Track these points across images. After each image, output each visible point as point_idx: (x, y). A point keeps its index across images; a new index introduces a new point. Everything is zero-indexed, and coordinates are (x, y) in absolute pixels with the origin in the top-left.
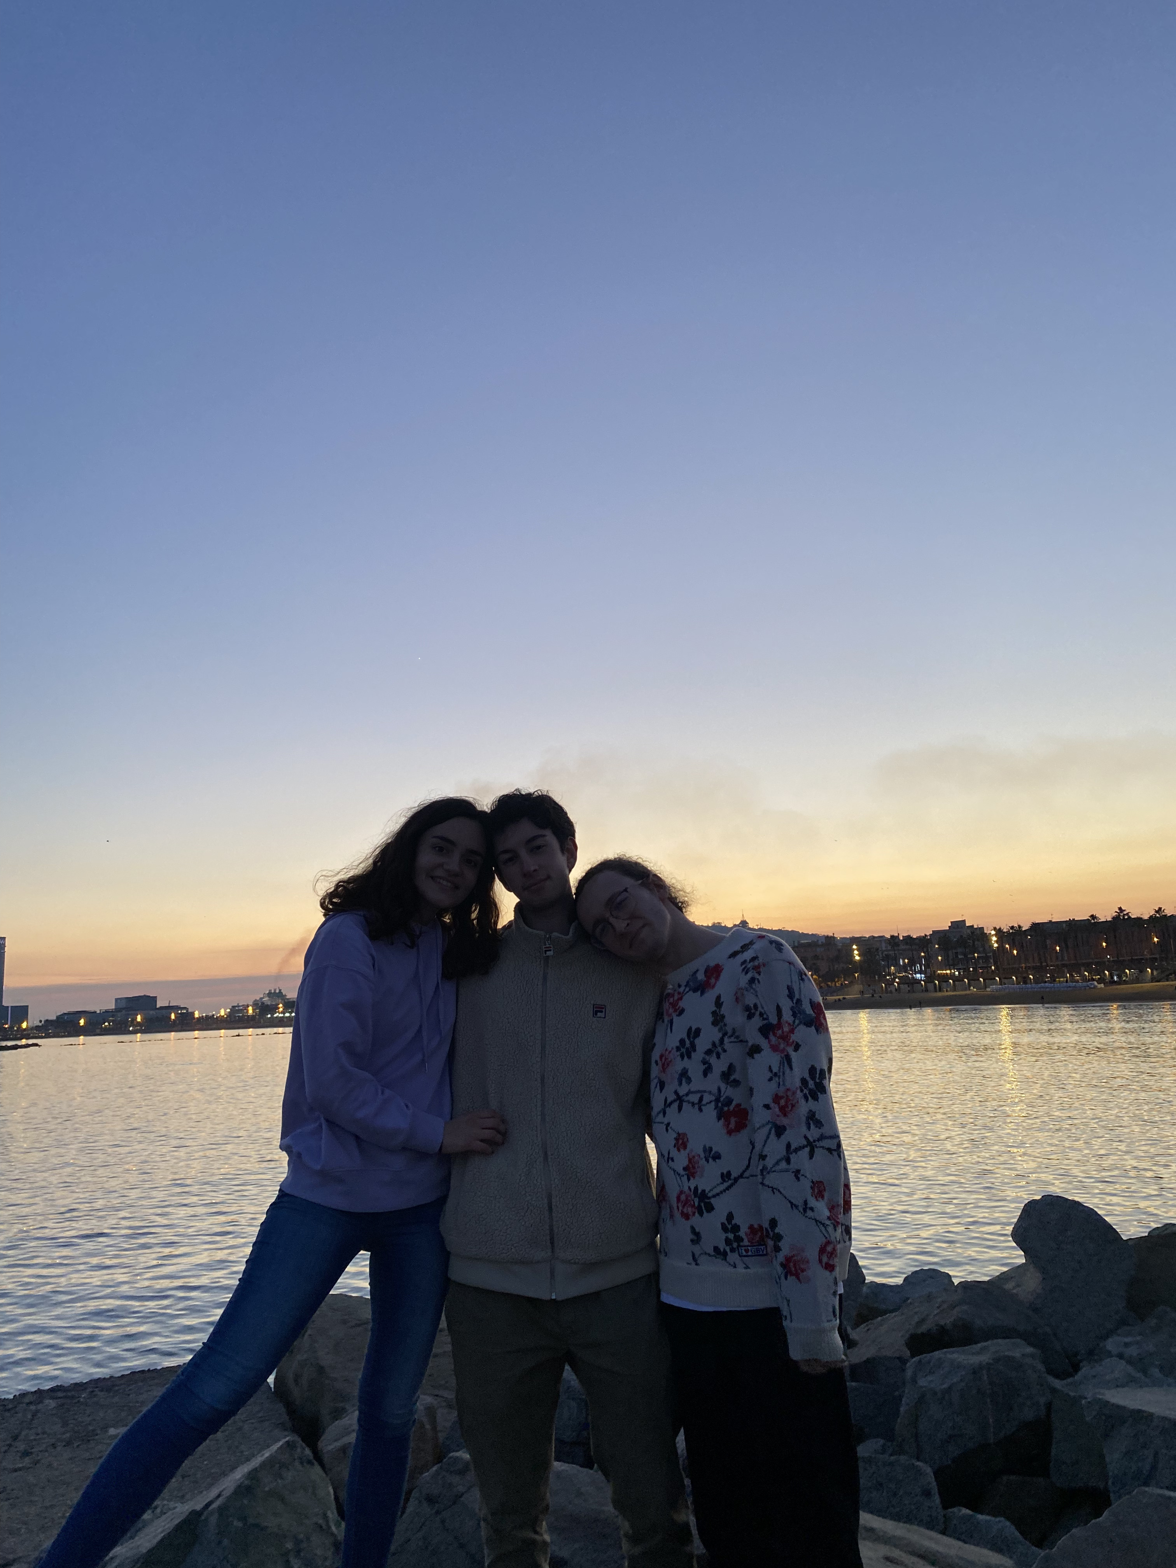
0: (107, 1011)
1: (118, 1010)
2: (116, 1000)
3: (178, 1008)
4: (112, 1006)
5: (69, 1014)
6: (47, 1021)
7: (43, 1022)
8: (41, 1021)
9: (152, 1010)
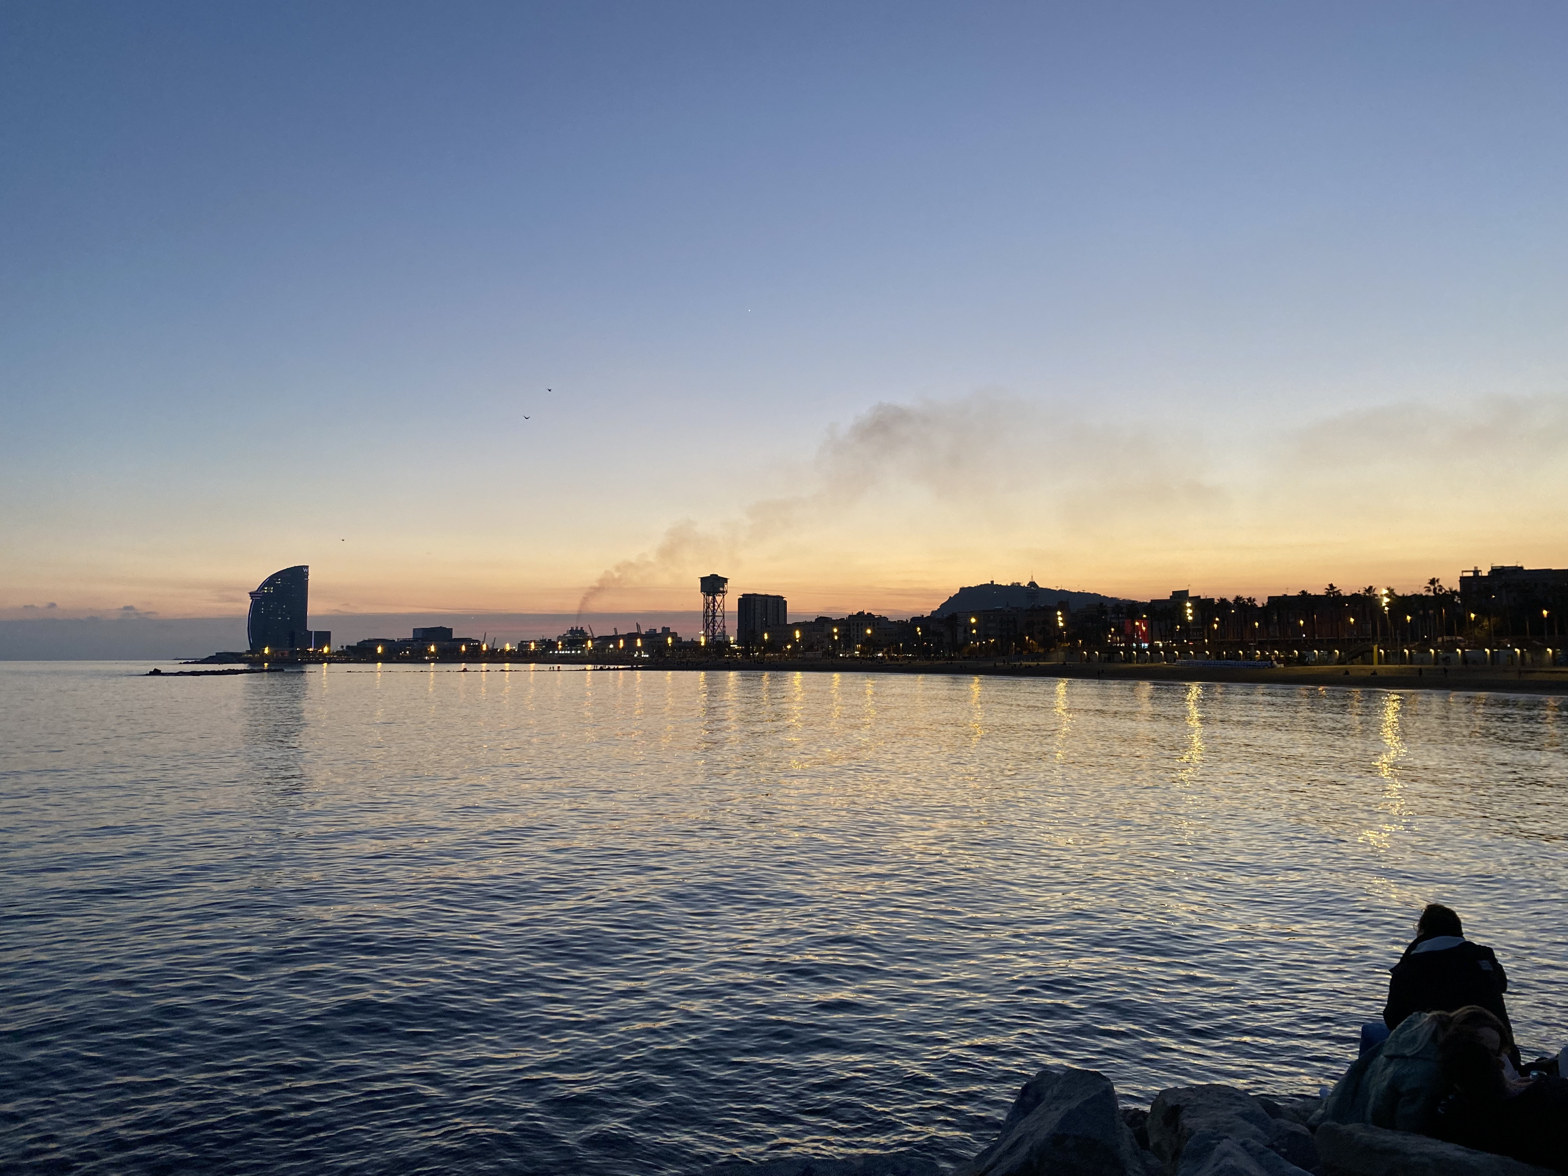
0: (405, 640)
1: (415, 639)
2: (414, 630)
3: (470, 640)
4: (410, 636)
5: (369, 641)
6: (348, 647)
7: (345, 648)
8: (342, 647)
9: (449, 641)
